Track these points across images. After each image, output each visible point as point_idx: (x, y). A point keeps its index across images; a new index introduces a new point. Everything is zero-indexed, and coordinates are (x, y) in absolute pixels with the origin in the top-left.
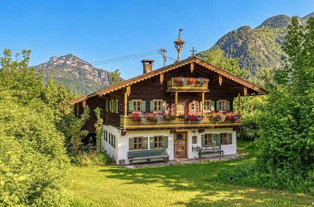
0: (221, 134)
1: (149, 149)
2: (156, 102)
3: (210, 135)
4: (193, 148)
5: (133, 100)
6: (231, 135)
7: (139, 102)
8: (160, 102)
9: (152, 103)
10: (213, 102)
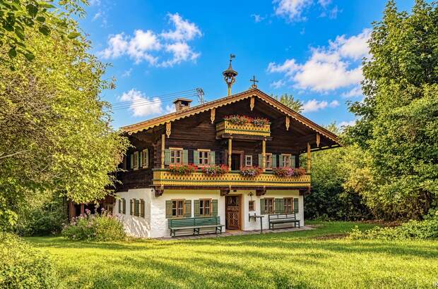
0: (285, 199)
1: (193, 216)
2: (201, 153)
3: (271, 200)
4: (250, 217)
5: (170, 148)
6: (296, 200)
7: (178, 152)
8: (206, 154)
9: (196, 153)
10: (275, 156)
